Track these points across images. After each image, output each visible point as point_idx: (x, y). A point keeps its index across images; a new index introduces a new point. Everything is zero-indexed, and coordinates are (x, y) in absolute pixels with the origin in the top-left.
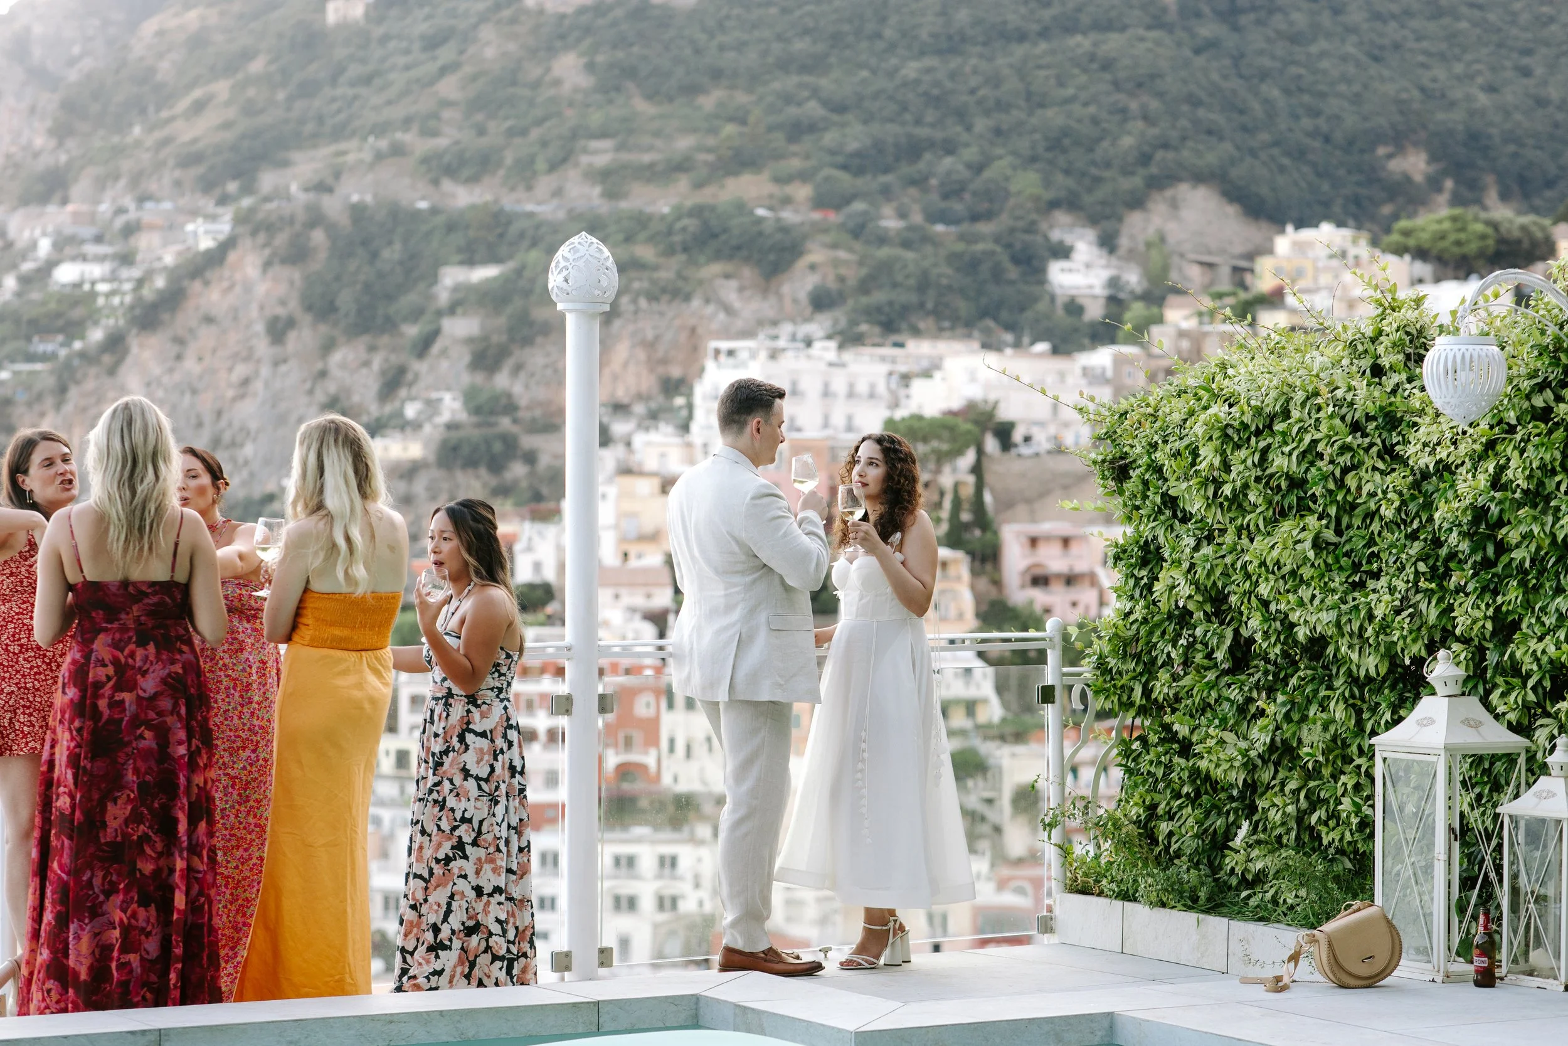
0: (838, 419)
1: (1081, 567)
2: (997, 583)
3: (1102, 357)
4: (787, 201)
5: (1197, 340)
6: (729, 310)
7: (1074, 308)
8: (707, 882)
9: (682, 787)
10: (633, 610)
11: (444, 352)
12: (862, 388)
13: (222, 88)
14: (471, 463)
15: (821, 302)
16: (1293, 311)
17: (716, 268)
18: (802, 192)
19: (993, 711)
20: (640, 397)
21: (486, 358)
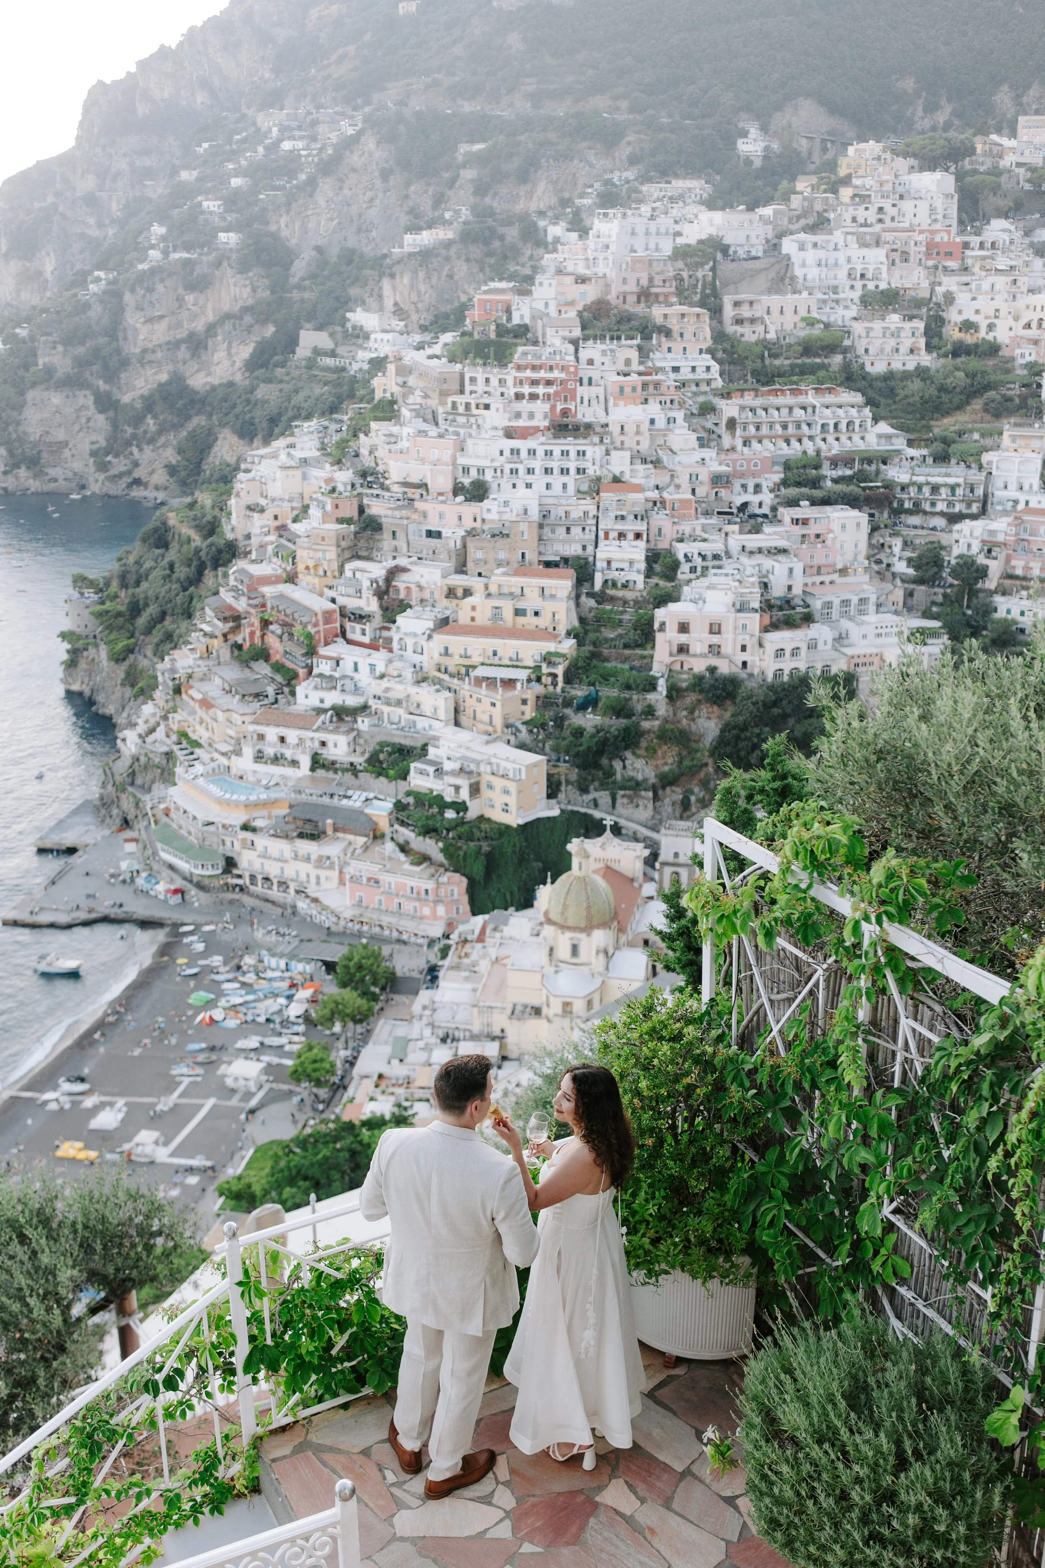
0: (652, 246)
1: (758, 315)
2: (721, 322)
3: (767, 211)
4: (618, 109)
5: (811, 201)
6: (591, 165)
7: (748, 162)
8: (598, 462)
9: (587, 420)
10: (564, 338)
11: (461, 187)
12: (663, 230)
13: (351, 49)
14: (475, 241)
15: (633, 161)
16: (856, 187)
17: (585, 144)
18: (624, 104)
19: (719, 383)
20: (551, 208)
21: (481, 189)
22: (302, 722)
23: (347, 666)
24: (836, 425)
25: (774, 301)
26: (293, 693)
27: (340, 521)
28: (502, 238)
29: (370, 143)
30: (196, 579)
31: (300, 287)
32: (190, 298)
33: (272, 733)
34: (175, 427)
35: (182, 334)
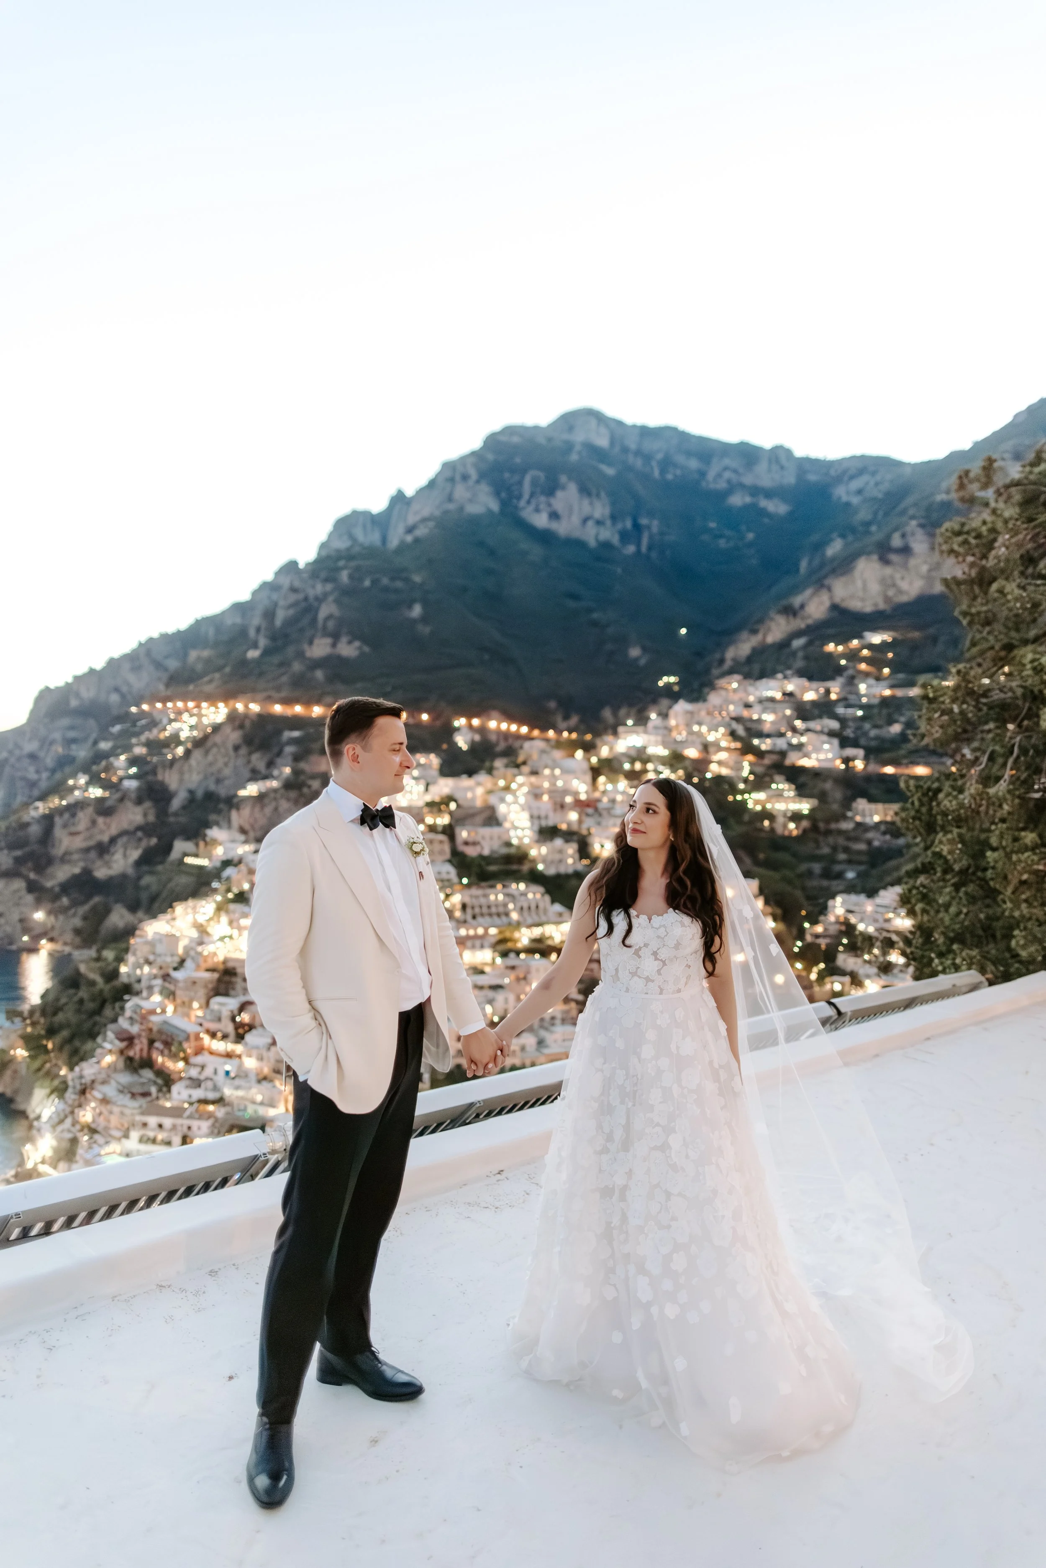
1: (477, 840)
2: (454, 844)
11: (285, 756)
14: (293, 788)
19: (455, 881)
21: (297, 758)
22: (177, 1112)
23: (208, 1072)
24: (529, 908)
25: (486, 831)
26: (169, 1091)
27: (208, 970)
28: (309, 787)
29: (228, 730)
30: (99, 1011)
31: (176, 814)
32: (101, 820)
33: (153, 1121)
34: (83, 903)
35: (92, 843)
